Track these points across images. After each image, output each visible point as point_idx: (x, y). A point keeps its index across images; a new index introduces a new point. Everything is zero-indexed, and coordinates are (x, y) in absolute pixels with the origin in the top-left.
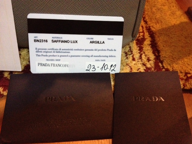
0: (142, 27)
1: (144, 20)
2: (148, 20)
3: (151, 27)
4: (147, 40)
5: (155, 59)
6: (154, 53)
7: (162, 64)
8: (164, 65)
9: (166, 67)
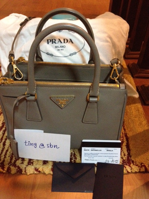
0: (123, 133)
1: (124, 128)
2: (126, 129)
3: (127, 134)
4: (124, 142)
5: (128, 154)
6: (127, 151)
7: (131, 158)
8: (132, 159)
9: (132, 160)
